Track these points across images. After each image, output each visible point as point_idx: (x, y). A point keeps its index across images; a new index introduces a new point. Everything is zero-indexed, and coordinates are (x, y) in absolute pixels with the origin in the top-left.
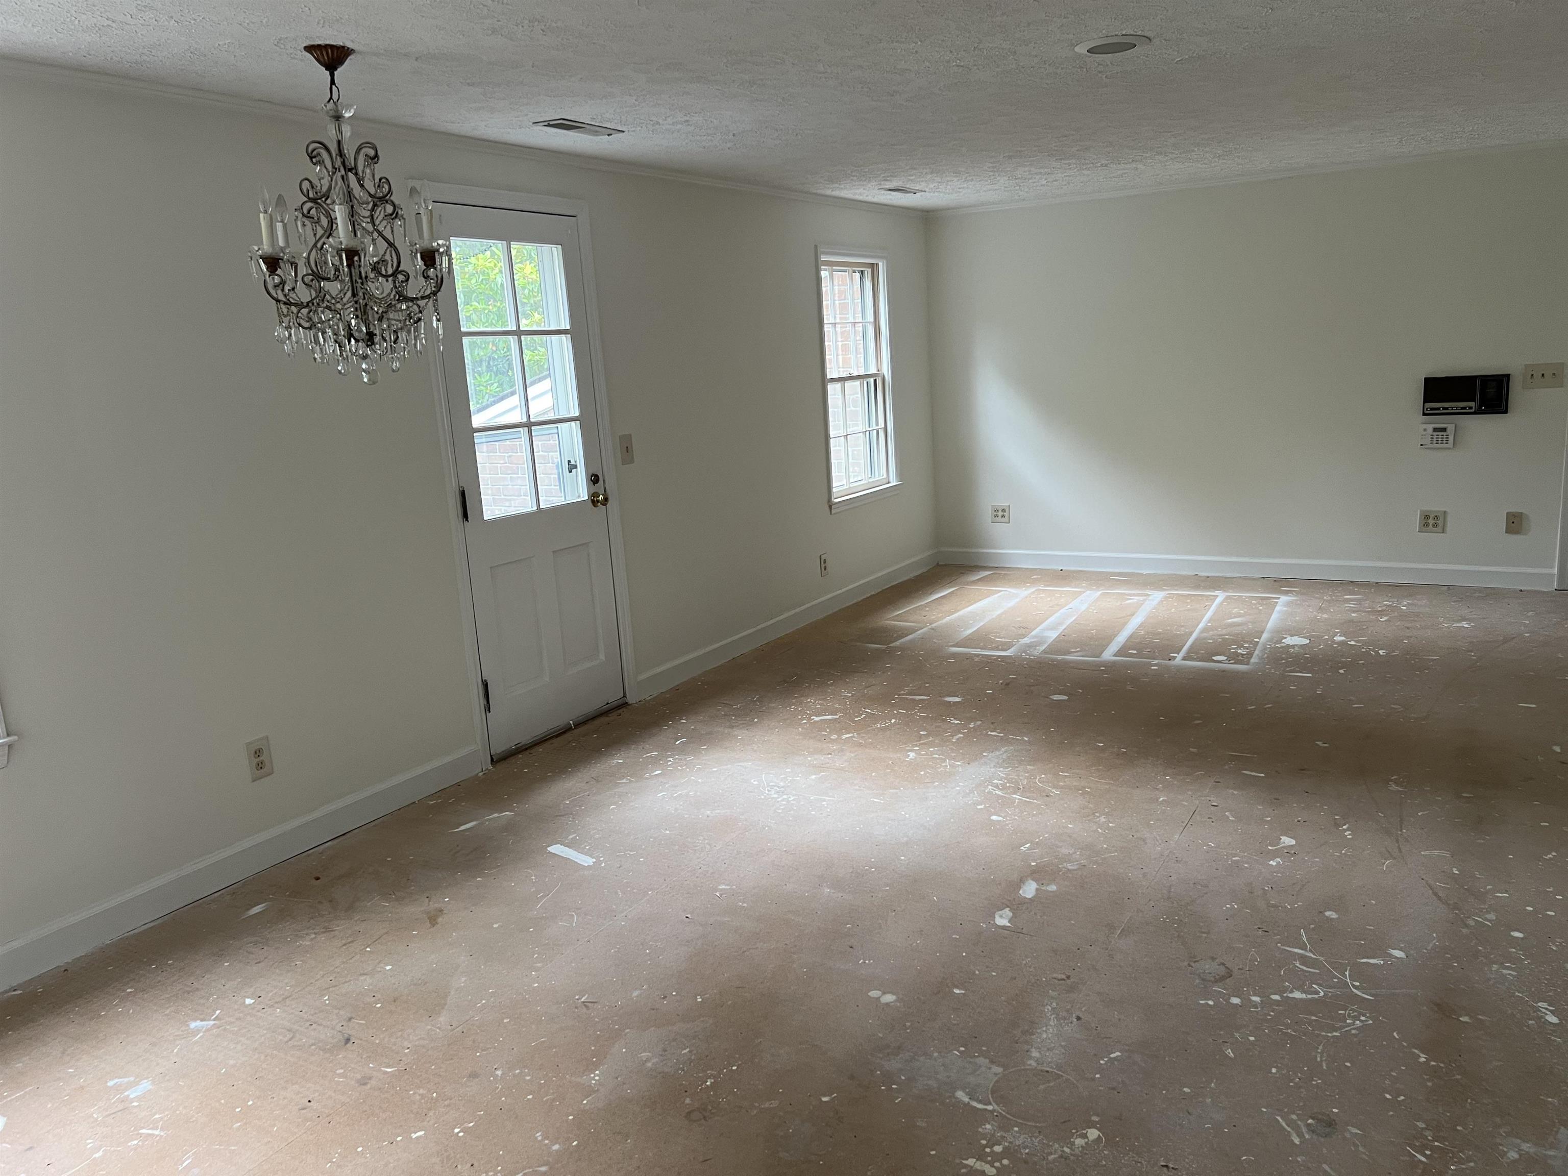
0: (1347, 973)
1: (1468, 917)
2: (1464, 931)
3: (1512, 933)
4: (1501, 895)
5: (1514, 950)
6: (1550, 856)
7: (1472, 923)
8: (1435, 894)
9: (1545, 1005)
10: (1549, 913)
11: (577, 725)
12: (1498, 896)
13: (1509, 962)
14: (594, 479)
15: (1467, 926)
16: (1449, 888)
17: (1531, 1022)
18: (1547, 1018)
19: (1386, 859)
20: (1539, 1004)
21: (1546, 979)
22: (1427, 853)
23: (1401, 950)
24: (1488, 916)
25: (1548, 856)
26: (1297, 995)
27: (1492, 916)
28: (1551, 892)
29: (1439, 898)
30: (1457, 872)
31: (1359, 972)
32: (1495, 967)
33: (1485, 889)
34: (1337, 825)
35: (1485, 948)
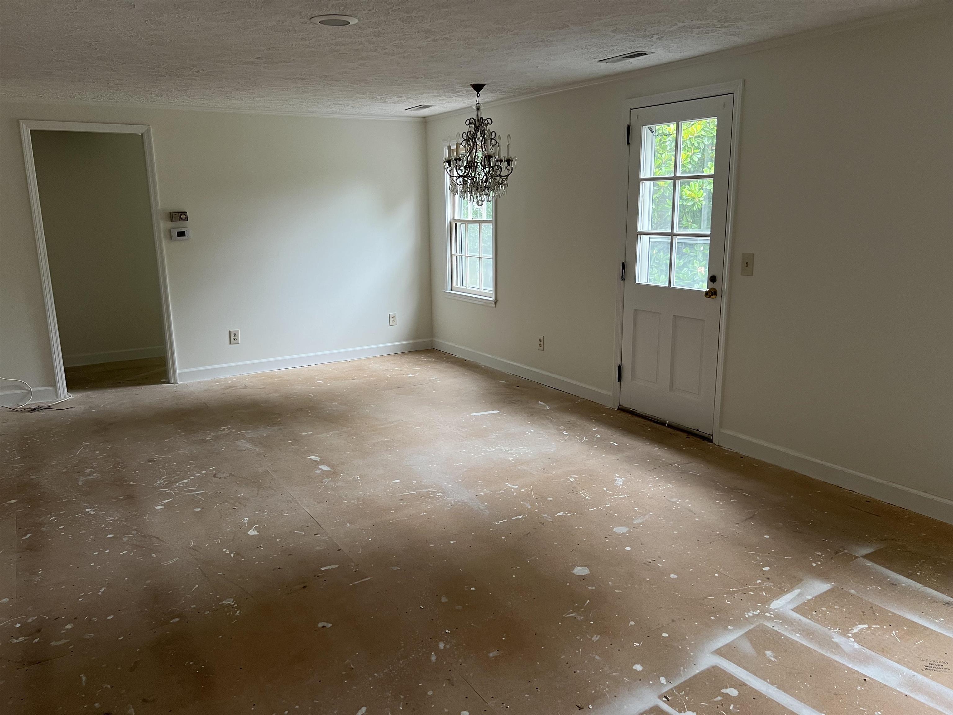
0: (173, 493)
1: (136, 534)
2: (135, 527)
3: (113, 535)
4: (125, 552)
5: (110, 528)
6: (102, 591)
7: (133, 532)
8: (158, 538)
9: (92, 513)
10: (97, 553)
11: (670, 426)
12: (125, 551)
13: (111, 523)
14: (712, 279)
15: (135, 530)
16: (153, 544)
17: (97, 506)
18: (90, 509)
19: (194, 546)
20: (94, 513)
21: (93, 522)
22: (175, 560)
23: (159, 509)
24: (127, 539)
25: (103, 590)
26: (185, 481)
27: (125, 539)
28: (97, 566)
29: (155, 537)
30: (153, 555)
31: (169, 496)
32: (116, 518)
33: (134, 552)
34: (237, 554)
35: (123, 524)
